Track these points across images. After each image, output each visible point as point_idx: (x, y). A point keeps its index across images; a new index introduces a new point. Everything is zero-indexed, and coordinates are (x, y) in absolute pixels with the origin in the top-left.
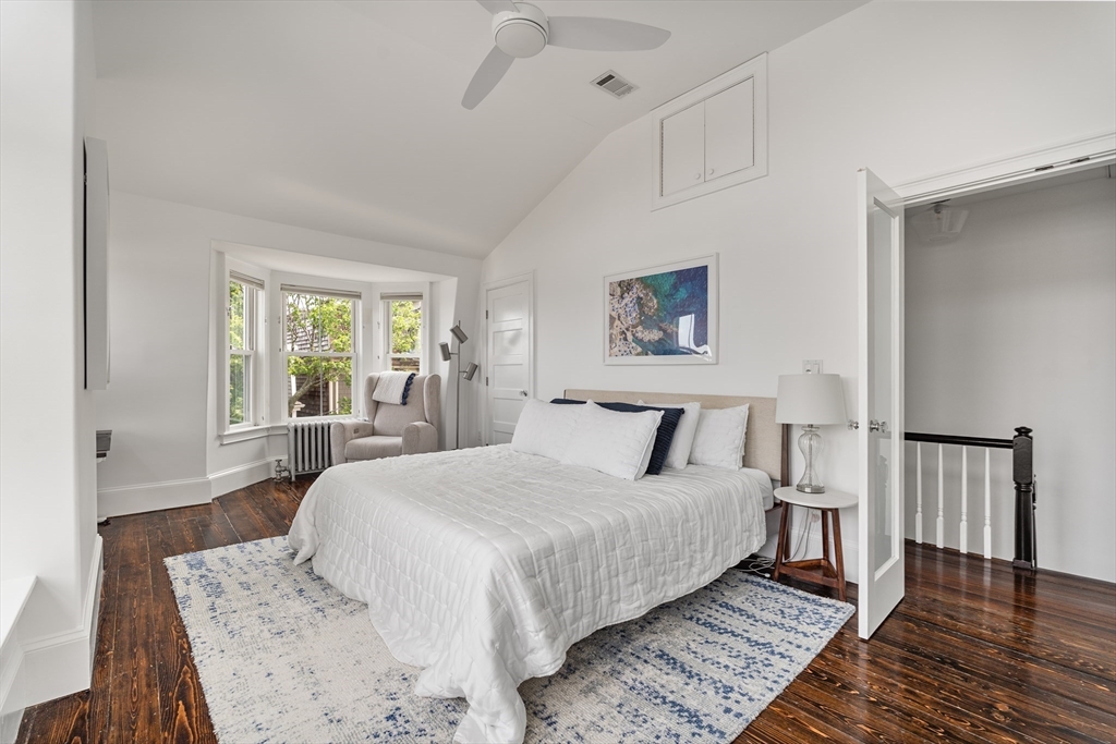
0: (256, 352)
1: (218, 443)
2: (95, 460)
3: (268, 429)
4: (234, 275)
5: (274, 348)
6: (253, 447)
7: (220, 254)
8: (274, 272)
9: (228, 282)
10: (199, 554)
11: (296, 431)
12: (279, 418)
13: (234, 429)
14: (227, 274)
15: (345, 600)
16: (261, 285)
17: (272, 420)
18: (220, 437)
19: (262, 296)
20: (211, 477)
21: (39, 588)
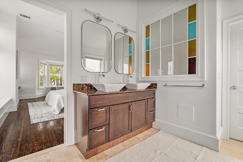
0: (45, 75)
1: (38, 89)
2: (18, 89)
3: (47, 88)
4: (41, 63)
5: (48, 75)
6: (44, 90)
7: (39, 60)
8: (48, 62)
9: (40, 64)
10: (32, 103)
11: (51, 88)
12: (49, 86)
13: (40, 87)
14: (40, 63)
15: (49, 106)
16: (46, 65)
17: (48, 86)
18: (38, 88)
19: (46, 66)
20: (36, 94)
21: (11, 100)
